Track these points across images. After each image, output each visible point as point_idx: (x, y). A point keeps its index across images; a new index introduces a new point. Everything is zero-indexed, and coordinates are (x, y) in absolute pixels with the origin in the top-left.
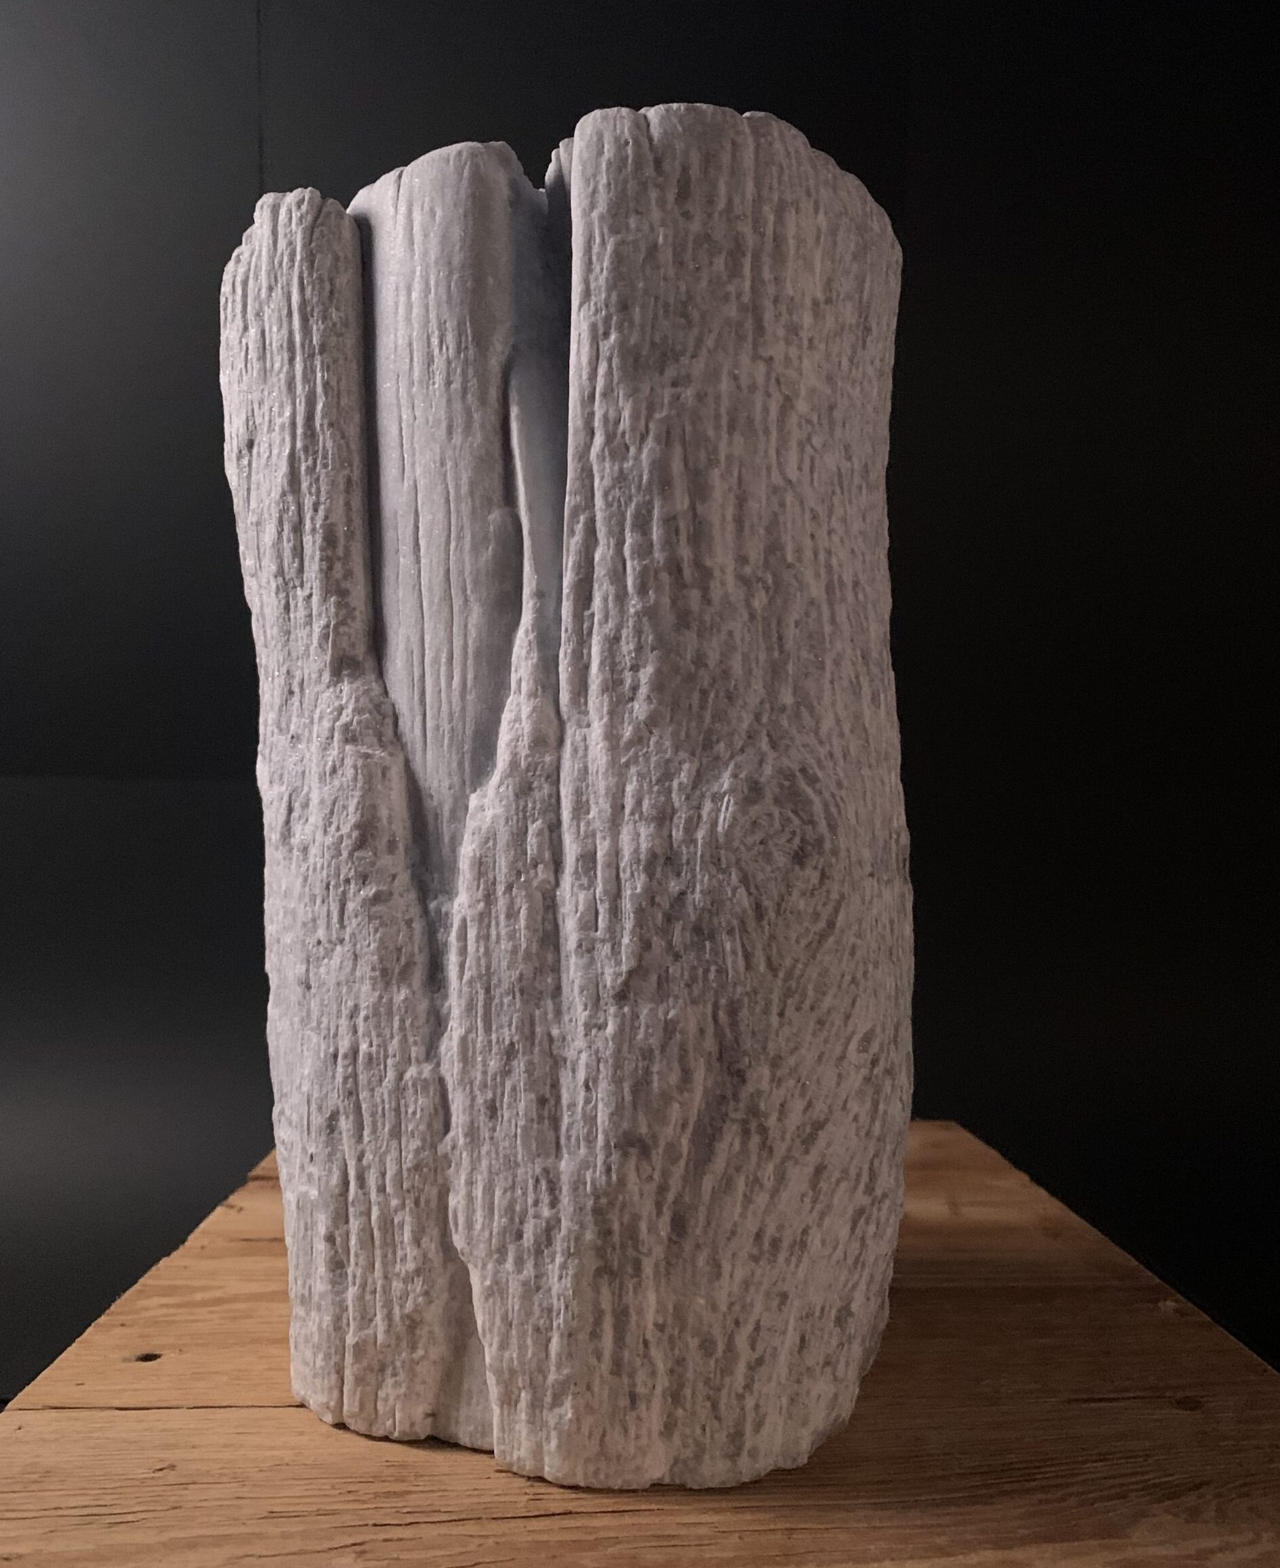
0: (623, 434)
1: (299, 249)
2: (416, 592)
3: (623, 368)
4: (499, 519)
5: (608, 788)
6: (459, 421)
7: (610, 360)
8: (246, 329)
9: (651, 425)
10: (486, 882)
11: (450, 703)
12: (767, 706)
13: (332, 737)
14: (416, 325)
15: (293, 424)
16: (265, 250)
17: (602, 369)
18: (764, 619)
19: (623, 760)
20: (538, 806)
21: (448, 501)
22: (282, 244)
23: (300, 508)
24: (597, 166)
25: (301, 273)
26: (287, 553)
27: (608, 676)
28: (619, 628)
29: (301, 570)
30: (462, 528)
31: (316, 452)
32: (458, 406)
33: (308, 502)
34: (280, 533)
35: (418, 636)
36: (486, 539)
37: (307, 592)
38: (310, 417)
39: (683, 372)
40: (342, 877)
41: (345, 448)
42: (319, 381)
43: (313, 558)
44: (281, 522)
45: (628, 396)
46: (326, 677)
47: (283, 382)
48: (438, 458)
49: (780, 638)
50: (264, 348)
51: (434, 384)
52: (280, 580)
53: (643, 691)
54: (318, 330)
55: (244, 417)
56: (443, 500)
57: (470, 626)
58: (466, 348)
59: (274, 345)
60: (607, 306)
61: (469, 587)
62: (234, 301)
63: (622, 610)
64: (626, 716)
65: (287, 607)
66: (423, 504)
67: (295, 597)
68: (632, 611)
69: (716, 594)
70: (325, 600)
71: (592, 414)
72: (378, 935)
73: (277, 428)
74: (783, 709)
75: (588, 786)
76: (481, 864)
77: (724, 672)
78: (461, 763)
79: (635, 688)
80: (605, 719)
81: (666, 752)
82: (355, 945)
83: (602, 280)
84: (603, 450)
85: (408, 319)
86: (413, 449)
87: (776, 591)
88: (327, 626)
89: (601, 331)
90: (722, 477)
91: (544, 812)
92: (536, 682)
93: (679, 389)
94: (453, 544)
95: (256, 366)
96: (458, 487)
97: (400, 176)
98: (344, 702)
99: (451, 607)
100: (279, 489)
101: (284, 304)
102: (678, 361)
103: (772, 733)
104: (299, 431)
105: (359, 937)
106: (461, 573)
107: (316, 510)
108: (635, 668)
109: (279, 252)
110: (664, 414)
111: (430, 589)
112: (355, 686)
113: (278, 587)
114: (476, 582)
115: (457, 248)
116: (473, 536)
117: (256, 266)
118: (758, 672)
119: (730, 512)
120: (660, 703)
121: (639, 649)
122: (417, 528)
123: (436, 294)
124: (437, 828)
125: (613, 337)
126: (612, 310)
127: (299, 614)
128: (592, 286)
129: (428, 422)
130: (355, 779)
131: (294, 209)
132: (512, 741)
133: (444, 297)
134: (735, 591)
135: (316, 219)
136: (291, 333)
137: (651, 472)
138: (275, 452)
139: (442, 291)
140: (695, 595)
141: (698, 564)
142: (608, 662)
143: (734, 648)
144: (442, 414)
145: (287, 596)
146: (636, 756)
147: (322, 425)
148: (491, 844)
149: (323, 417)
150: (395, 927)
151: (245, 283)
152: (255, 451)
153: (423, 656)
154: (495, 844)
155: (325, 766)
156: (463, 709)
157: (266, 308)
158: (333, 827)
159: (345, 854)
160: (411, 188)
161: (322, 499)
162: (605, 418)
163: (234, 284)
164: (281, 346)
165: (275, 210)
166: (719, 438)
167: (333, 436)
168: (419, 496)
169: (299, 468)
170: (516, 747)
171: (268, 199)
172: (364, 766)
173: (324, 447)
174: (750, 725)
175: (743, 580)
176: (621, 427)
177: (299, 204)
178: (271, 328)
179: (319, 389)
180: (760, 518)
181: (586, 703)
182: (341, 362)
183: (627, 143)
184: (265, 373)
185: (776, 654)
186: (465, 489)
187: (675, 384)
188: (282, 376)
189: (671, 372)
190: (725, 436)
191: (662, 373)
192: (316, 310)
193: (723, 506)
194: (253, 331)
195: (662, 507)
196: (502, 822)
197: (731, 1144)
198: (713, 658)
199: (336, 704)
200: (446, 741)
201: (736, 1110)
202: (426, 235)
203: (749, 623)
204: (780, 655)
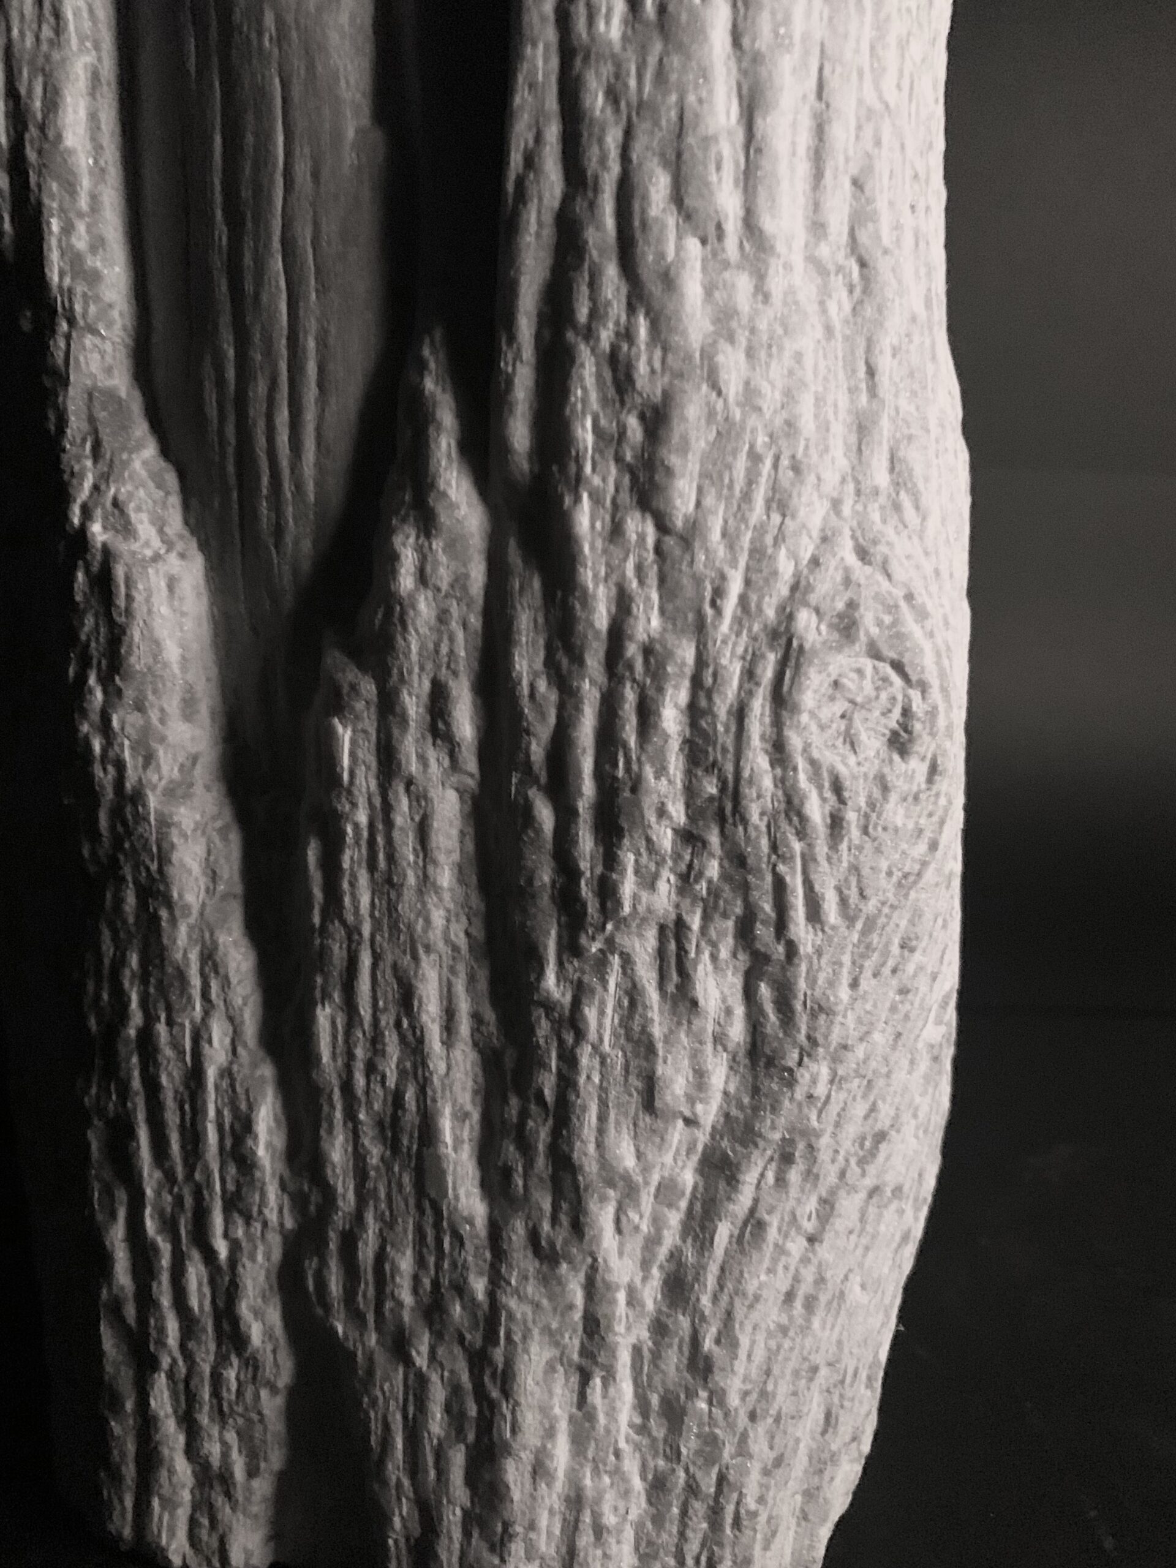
12: (850, 487)
18: (846, 338)
49: (871, 372)
69: (776, 284)
74: (876, 492)
77: (789, 423)
87: (865, 293)
90: (794, 72)
103: (859, 534)
118: (838, 428)
134: (807, 289)
140: (743, 283)
141: (750, 226)
143: (803, 384)
174: (825, 519)
175: (817, 266)
180: (847, 160)
185: (864, 399)
193: (794, 124)
197: (762, 1175)
198: (771, 395)
201: (773, 1127)
203: (823, 342)
204: (869, 402)
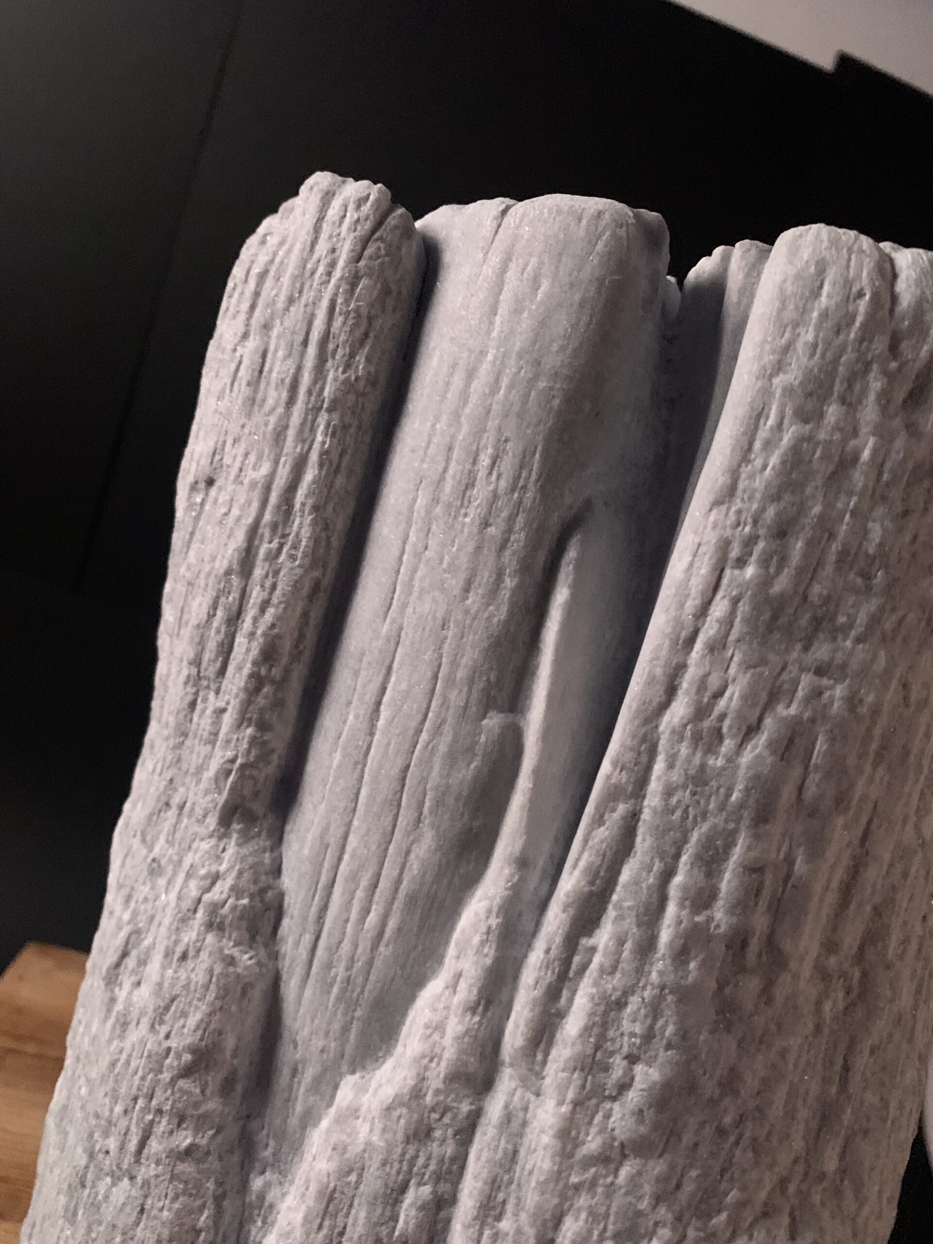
0: (722, 717)
1: (341, 264)
2: (358, 771)
3: (751, 621)
4: (497, 731)
5: (539, 1207)
6: (485, 576)
7: (735, 602)
8: (245, 336)
9: (768, 721)
10: (332, 1228)
11: (356, 946)
12: (800, 1168)
13: (195, 911)
14: (465, 428)
15: (268, 489)
16: (298, 246)
17: (719, 608)
18: (832, 1034)
19: (574, 1179)
20: (432, 1167)
21: (435, 677)
22: (322, 247)
23: (244, 595)
24: (804, 311)
25: (336, 295)
26: (212, 645)
27: (589, 1051)
28: (628, 992)
29: (222, 672)
30: (444, 721)
31: (284, 536)
32: (489, 559)
33: (256, 595)
34: (211, 616)
35: (342, 830)
36: (470, 750)
37: (221, 704)
38: (292, 487)
39: (839, 658)
40: (154, 1102)
41: (323, 543)
42: (316, 446)
43: (240, 668)
44: (215, 606)
45: (747, 666)
46: (212, 822)
47: (271, 427)
48: (440, 615)
49: (846, 1068)
50: (261, 372)
51: (466, 515)
52: (194, 671)
53: (633, 1097)
54: (335, 379)
55: (211, 444)
56: (429, 674)
57: (412, 856)
58: (524, 487)
59: (274, 375)
60: (755, 522)
61: (427, 804)
62: (242, 293)
63: (640, 970)
64: (598, 1118)
65: (193, 705)
66: (401, 664)
67: (205, 700)
68: (654, 976)
69: (782, 990)
70: (239, 725)
71: (682, 667)
72: (177, 1206)
73: (246, 482)
74: (822, 1177)
75: (510, 1183)
76: (331, 1199)
77: (760, 1108)
78: (345, 1030)
79: (624, 1086)
80: (564, 1109)
81: (640, 1198)
82: (146, 1197)
83: (759, 483)
84: (685, 726)
85: (456, 416)
86: (410, 585)
87: (860, 996)
88: (233, 761)
89: (735, 552)
90: (846, 827)
91: (438, 1178)
92: (480, 991)
93: (825, 682)
94: (424, 736)
95: (242, 389)
96: (454, 664)
97: (504, 212)
98: (223, 868)
99: (396, 817)
100: (225, 564)
101: (301, 328)
102: (835, 639)
103: (797, 1213)
104: (274, 498)
105: (154, 1192)
106: (424, 780)
107: (263, 610)
108: (632, 1059)
109: (316, 256)
110: (793, 710)
111: (375, 779)
112: (245, 851)
113: (189, 677)
114: (439, 803)
115: (555, 347)
116: (455, 741)
117: (282, 263)
118: (803, 1114)
119: (839, 874)
120: (656, 1127)
121: (649, 1036)
122: (383, 690)
123: (506, 398)
124: (290, 1087)
125: (750, 571)
126: (762, 532)
127: (203, 721)
128: (741, 486)
129: (441, 562)
130: (207, 987)
131: (351, 207)
132: (424, 1056)
133: (516, 408)
134: (808, 990)
135: (374, 231)
136: (299, 369)
137: (747, 790)
138: (235, 512)
139: (515, 396)
140: (753, 984)
141: (771, 943)
142: (596, 1030)
143: (782, 1075)
144: (464, 561)
145: (196, 694)
146: (593, 1184)
147: (303, 504)
148: (353, 1178)
149: (307, 496)
150: (199, 1202)
151: (263, 276)
152: (213, 492)
153: (340, 859)
154: (358, 1183)
155: (176, 942)
156: (370, 963)
157: (278, 322)
158: (163, 1030)
159: (166, 1076)
160: (516, 238)
161: (275, 600)
162: (702, 684)
163: (248, 272)
164: (283, 381)
165: (327, 197)
166: (860, 770)
167: (314, 523)
168: (400, 651)
169: (258, 547)
170: (426, 1068)
171: (320, 180)
172: (224, 975)
173: (298, 534)
174: (770, 1195)
175: (823, 974)
176: (722, 703)
177: (360, 202)
178: (276, 351)
179: (314, 457)
180: (873, 893)
181: (544, 1063)
182: (352, 430)
183: (860, 295)
184: (252, 402)
185: (834, 1090)
186: (461, 674)
187: (820, 671)
188: (273, 420)
189: (821, 651)
190: (868, 768)
191: (806, 649)
192: (340, 352)
193: (833, 868)
194: (253, 343)
195: (749, 848)
196: (377, 1159)
198: (751, 1082)
199: (214, 868)
200: (335, 990)
202: (517, 311)
203: (810, 1039)
204: (838, 1093)
